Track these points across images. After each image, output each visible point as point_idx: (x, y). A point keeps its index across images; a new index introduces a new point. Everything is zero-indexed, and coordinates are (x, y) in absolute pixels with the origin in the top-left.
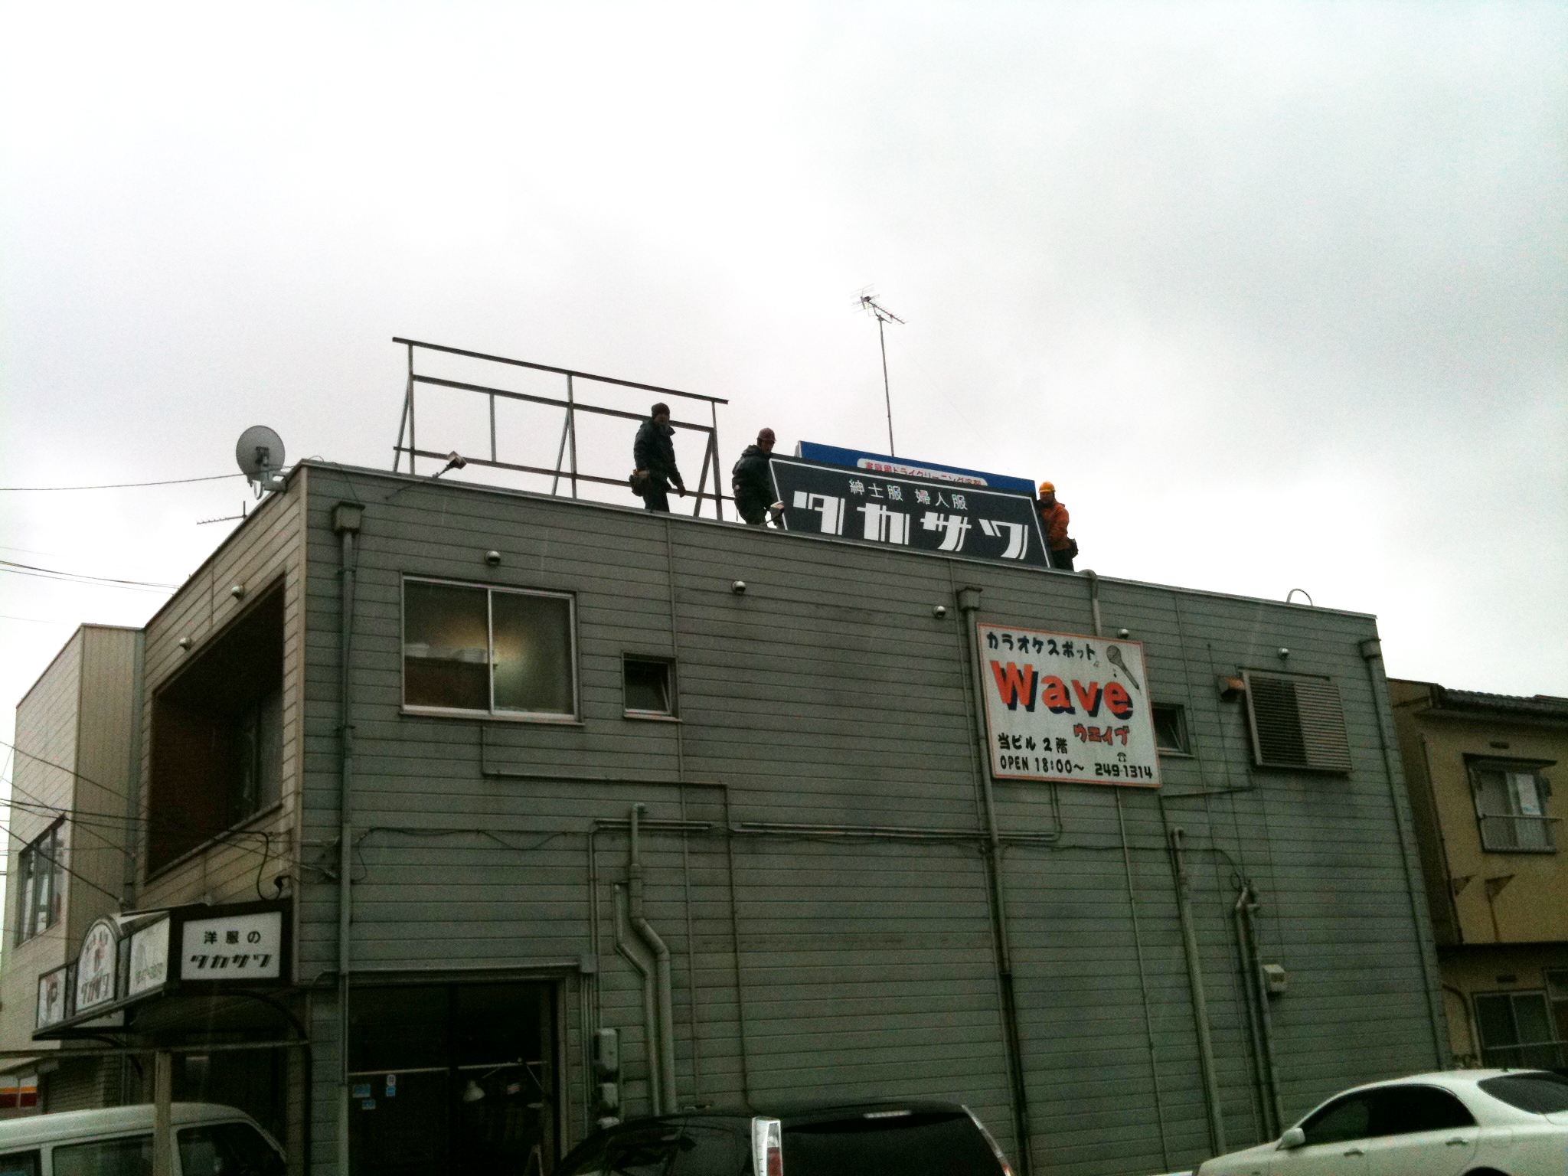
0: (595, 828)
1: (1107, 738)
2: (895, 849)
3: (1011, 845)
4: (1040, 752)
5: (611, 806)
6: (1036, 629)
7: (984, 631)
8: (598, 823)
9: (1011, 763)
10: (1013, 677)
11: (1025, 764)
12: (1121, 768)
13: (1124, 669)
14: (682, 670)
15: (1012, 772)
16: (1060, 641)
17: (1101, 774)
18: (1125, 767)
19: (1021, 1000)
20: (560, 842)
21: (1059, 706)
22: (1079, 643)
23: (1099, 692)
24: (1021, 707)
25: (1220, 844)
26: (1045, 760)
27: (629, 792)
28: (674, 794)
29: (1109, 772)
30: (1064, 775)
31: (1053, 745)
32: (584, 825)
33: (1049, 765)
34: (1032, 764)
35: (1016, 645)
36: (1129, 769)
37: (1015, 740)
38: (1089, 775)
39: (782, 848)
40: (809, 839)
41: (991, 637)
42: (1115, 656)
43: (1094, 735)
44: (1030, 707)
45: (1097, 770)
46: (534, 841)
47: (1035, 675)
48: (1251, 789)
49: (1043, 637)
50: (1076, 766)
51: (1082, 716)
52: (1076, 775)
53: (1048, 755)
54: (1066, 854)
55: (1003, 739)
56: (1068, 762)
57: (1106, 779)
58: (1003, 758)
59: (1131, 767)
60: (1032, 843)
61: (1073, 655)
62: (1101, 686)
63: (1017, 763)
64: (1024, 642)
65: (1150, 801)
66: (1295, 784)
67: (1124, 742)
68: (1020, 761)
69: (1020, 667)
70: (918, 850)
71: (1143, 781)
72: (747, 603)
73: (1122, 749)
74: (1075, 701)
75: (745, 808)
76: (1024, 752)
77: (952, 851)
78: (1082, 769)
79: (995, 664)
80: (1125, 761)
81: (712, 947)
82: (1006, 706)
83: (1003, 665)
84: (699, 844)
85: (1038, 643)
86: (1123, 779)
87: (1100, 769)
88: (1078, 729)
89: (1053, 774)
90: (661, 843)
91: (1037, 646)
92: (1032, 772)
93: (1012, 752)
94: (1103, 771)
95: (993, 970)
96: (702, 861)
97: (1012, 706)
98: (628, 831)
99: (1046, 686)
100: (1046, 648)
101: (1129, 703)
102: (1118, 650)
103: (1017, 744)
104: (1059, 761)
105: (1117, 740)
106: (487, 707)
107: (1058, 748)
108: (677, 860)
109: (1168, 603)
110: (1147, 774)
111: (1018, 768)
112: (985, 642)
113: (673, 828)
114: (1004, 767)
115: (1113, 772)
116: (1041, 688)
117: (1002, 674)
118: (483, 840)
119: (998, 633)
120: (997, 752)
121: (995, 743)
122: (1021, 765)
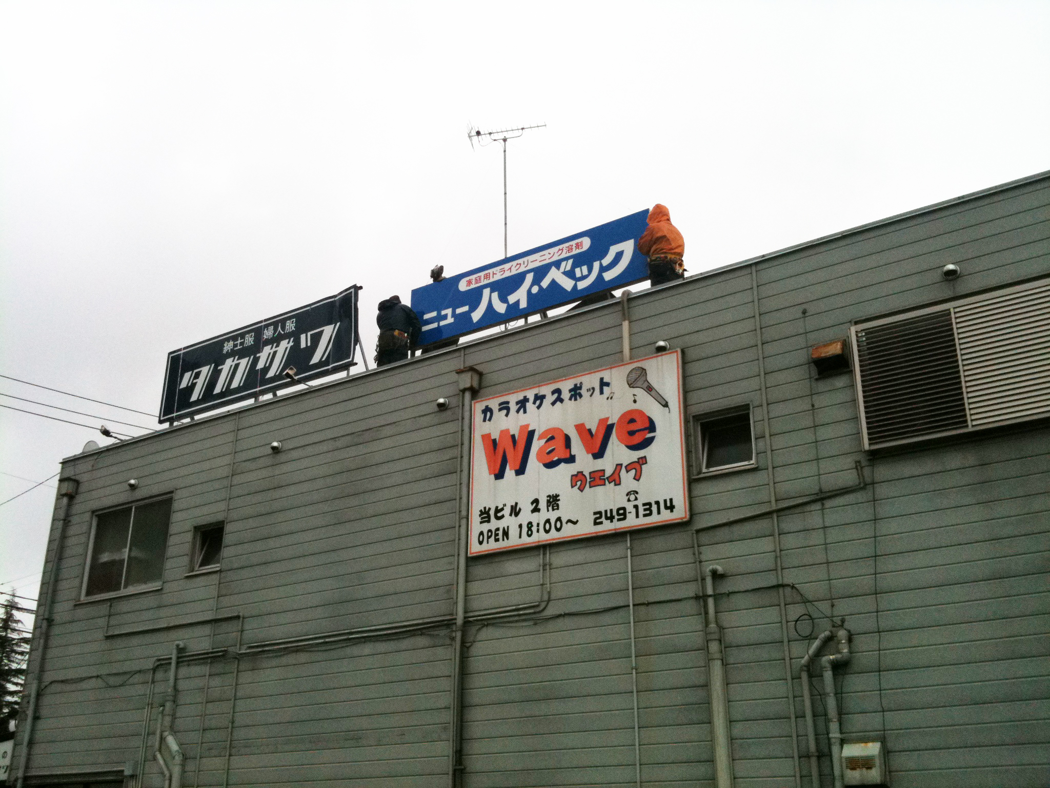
0: (155, 665)
1: (615, 479)
4: (526, 516)
5: (166, 647)
6: (538, 384)
7: (479, 408)
8: (159, 660)
9: (489, 537)
10: (507, 444)
11: (504, 533)
12: (630, 507)
13: (649, 389)
14: (228, 529)
15: (491, 546)
16: (566, 386)
17: (601, 523)
18: (636, 507)
20: (137, 678)
21: (556, 458)
22: (590, 381)
23: (610, 428)
24: (509, 473)
25: (789, 577)
26: (530, 524)
27: (173, 635)
28: (207, 630)
29: (611, 518)
30: (554, 535)
31: (543, 504)
32: (150, 664)
33: (535, 528)
34: (514, 532)
35: (514, 409)
36: (641, 509)
37: (498, 510)
38: (586, 528)
39: (275, 662)
41: (486, 411)
42: (639, 379)
43: (598, 479)
44: (521, 471)
45: (596, 519)
46: (119, 680)
47: (531, 434)
48: (862, 486)
49: (545, 390)
50: (569, 521)
51: (585, 463)
52: (569, 532)
53: (536, 518)
54: (551, 626)
55: (485, 512)
57: (607, 527)
58: (482, 534)
59: (644, 505)
60: (511, 619)
61: (581, 396)
62: (614, 419)
63: (497, 535)
64: (522, 404)
65: (680, 538)
67: (637, 478)
68: (500, 533)
69: (514, 431)
70: (382, 647)
71: (666, 516)
73: (634, 485)
74: (577, 447)
76: (507, 522)
77: (421, 641)
78: (575, 523)
79: (486, 437)
80: (636, 499)
81: (214, 752)
82: (492, 478)
83: (495, 435)
84: (218, 667)
86: (632, 522)
87: (600, 517)
88: (578, 480)
89: (539, 537)
91: (538, 402)
92: (514, 541)
93: (494, 524)
94: (603, 519)
96: (216, 682)
97: (499, 475)
99: (543, 442)
100: (549, 400)
101: (652, 427)
102: (643, 369)
103: (499, 515)
104: (548, 521)
105: (627, 478)
106: (119, 588)
107: (548, 506)
108: (200, 683)
110: (666, 508)
111: (497, 540)
112: (478, 418)
114: (481, 543)
115: (617, 517)
116: (535, 446)
117: (494, 446)
118: (100, 683)
119: (494, 404)
120: (477, 528)
121: (475, 518)
122: (500, 536)
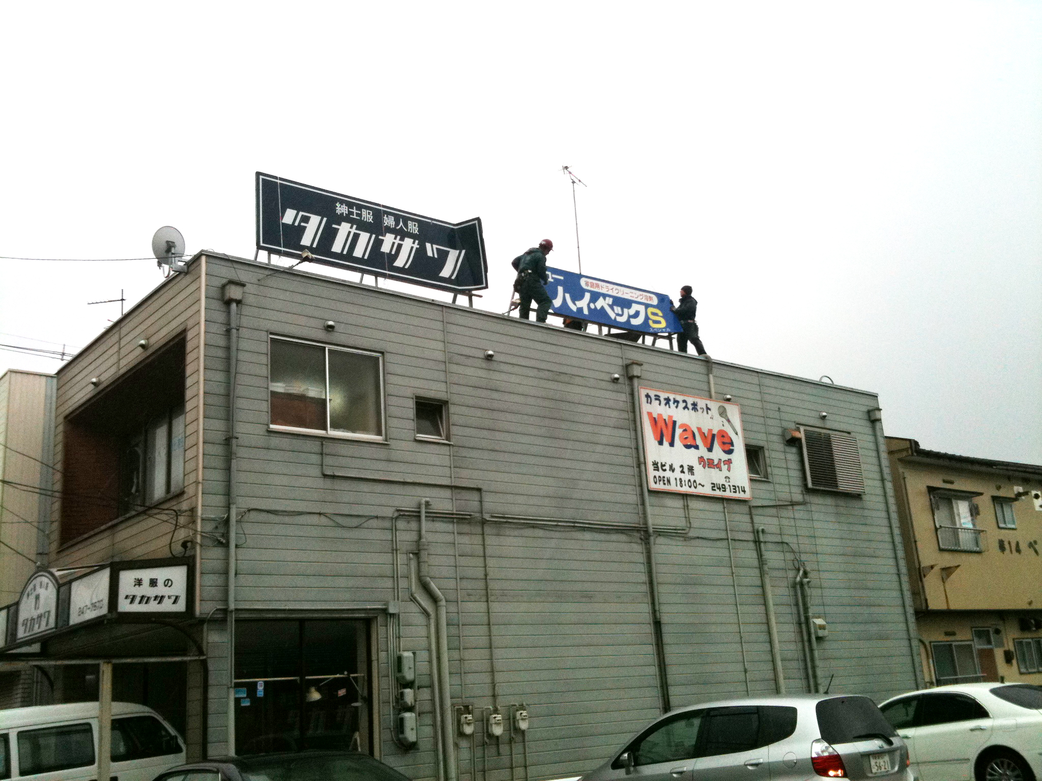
0: (396, 514)
1: (718, 466)
2: (588, 535)
3: (660, 535)
4: (678, 474)
5: (407, 500)
6: (674, 392)
7: (643, 392)
8: (398, 511)
9: (660, 481)
10: (661, 424)
11: (669, 481)
12: (727, 486)
13: (729, 421)
14: (452, 409)
15: (660, 487)
16: (690, 401)
17: (715, 490)
18: (729, 486)
19: (667, 638)
20: (374, 523)
21: (689, 444)
22: (701, 403)
23: (713, 436)
24: (666, 443)
25: (786, 539)
26: (680, 479)
27: (419, 491)
28: (447, 493)
29: (719, 489)
30: (692, 490)
31: (686, 470)
32: (389, 512)
33: (683, 483)
34: (673, 481)
35: (663, 402)
36: (732, 488)
37: (663, 466)
38: (707, 491)
39: (516, 533)
40: (534, 527)
41: (648, 396)
42: (723, 413)
43: (709, 464)
44: (672, 444)
45: (713, 487)
46: (355, 522)
47: (674, 423)
48: (804, 503)
49: (680, 398)
50: (700, 484)
51: (703, 451)
52: (700, 490)
53: (682, 476)
54: (694, 542)
55: (655, 464)
56: (695, 481)
57: (718, 493)
58: (655, 477)
59: (733, 486)
60: (672, 534)
61: (698, 411)
62: (715, 432)
63: (664, 481)
64: (668, 400)
65: (745, 509)
66: (829, 501)
67: (729, 470)
68: (666, 479)
69: (665, 417)
70: (602, 536)
71: (740, 495)
72: (494, 366)
73: (728, 474)
74: (699, 441)
75: (493, 505)
76: (668, 474)
77: (623, 537)
78: (703, 486)
79: (650, 414)
80: (729, 482)
81: (473, 598)
82: (656, 443)
83: (655, 415)
84: (466, 528)
85: (676, 402)
86: (728, 494)
87: (714, 487)
88: (701, 459)
89: (685, 489)
90: (440, 526)
91: (676, 404)
92: (673, 487)
93: (661, 473)
94: (716, 488)
95: (647, 617)
96: (465, 539)
97: (661, 443)
98: (419, 517)
99: (681, 430)
100: (682, 405)
101: (732, 444)
102: (725, 409)
103: (664, 468)
104: (689, 481)
105: (725, 467)
106: (325, 428)
107: (689, 472)
108: (450, 538)
109: (755, 379)
110: (742, 491)
111: (664, 484)
112: (644, 399)
113: (447, 516)
114: (656, 483)
115: (722, 489)
116: (678, 431)
117: (654, 421)
118: (324, 520)
119: (652, 394)
120: (652, 473)
121: (650, 467)
122: (666, 482)
